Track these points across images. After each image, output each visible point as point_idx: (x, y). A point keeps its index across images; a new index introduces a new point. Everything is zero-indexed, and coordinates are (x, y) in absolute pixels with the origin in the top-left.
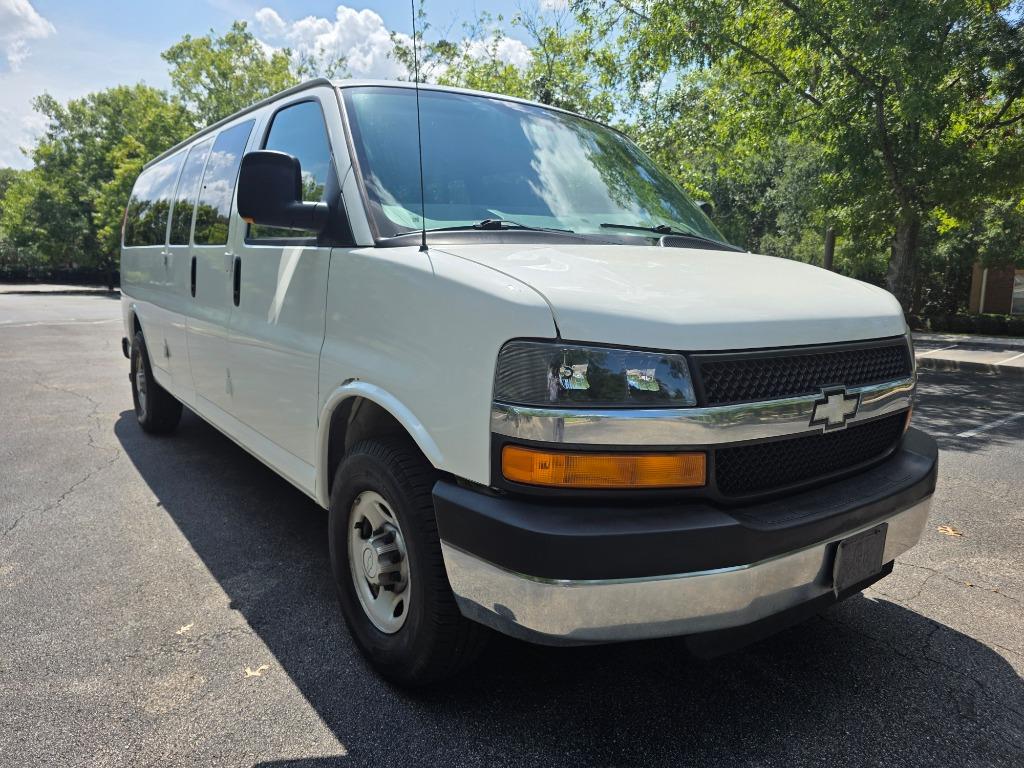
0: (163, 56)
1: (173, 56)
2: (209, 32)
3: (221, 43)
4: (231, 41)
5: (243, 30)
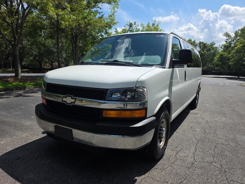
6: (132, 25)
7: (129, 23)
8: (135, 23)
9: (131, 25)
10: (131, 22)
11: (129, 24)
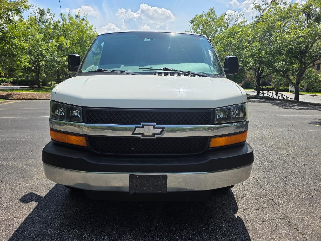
0: (190, 22)
1: (192, 21)
2: (203, 13)
3: (206, 15)
4: (209, 15)
5: (212, 10)
6: (44, 12)
7: (39, 8)
8: (49, 10)
9: (42, 13)
10: (41, 8)
11: (38, 11)
